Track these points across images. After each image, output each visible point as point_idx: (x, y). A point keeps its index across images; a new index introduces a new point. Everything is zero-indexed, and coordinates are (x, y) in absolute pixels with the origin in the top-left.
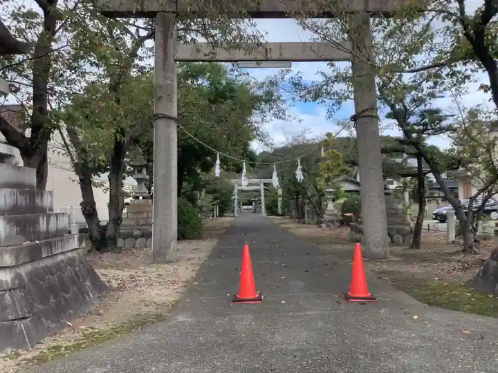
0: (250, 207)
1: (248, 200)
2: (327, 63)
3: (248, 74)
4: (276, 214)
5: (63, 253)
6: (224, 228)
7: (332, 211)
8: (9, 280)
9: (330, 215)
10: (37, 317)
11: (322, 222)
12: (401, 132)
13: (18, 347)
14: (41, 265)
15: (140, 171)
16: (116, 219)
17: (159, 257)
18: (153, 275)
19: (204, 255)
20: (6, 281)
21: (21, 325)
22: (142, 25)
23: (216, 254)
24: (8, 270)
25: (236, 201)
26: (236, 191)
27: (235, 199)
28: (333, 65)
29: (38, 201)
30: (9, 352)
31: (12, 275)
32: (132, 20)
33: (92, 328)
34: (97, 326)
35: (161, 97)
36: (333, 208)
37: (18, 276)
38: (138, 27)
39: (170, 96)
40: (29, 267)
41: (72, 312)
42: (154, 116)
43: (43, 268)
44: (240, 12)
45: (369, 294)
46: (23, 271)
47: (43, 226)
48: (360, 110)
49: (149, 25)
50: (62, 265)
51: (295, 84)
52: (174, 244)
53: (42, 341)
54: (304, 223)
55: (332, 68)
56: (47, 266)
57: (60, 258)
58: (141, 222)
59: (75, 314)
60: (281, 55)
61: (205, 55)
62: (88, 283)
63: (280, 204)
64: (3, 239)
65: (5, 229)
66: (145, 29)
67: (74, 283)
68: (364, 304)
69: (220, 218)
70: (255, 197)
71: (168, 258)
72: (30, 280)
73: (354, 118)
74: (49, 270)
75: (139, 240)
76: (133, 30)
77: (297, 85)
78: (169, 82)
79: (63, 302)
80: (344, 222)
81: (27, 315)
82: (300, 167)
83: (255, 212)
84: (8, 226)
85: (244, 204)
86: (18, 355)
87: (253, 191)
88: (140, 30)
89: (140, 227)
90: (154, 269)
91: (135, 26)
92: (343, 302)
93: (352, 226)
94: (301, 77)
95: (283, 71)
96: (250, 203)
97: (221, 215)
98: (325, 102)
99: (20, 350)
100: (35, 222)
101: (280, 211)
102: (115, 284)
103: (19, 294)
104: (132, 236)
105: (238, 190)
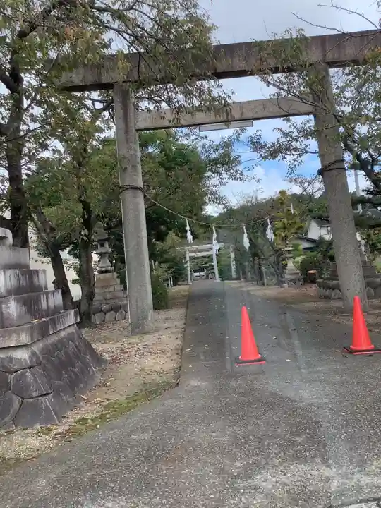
0: (202, 274)
1: (200, 267)
2: (282, 119)
3: (206, 137)
4: (230, 278)
5: (64, 329)
6: (184, 296)
7: (292, 270)
8: (27, 358)
9: (291, 274)
10: (57, 392)
11: (284, 282)
12: (369, 182)
13: (47, 423)
14: (50, 342)
15: (102, 245)
16: (89, 295)
17: (138, 328)
18: (141, 346)
19: (179, 323)
20: (25, 360)
21: (46, 401)
22: (96, 98)
23: (190, 321)
24: (24, 348)
25: (189, 268)
26: (188, 259)
27: (188, 267)
28: (288, 120)
29: (35, 280)
30: (39, 428)
31: (29, 353)
32: (86, 93)
33: (108, 400)
34: (110, 397)
35: (126, 168)
36: (293, 267)
37: (34, 354)
38: (93, 101)
39: (134, 167)
40: (41, 345)
41: (82, 385)
42: (120, 188)
43: (52, 345)
44: (205, 74)
45: (373, 346)
46: (36, 348)
47: (44, 304)
48: (327, 163)
49: (104, 97)
50: (65, 340)
51: (253, 143)
52: (151, 314)
53: (65, 415)
54: (263, 284)
55: (289, 124)
56: (53, 343)
57: (63, 334)
58: (109, 296)
59: (85, 387)
60: (242, 114)
61: (170, 121)
62: (88, 357)
63: (233, 268)
64: (15, 318)
65: (17, 309)
66: (100, 101)
67: (78, 357)
68: (370, 356)
69: (174, 287)
70: (206, 263)
71: (147, 329)
72: (43, 358)
73: (321, 172)
74: (55, 347)
75: (108, 315)
76: (88, 103)
77: (256, 144)
78: (132, 152)
79: (73, 377)
80: (309, 280)
81: (50, 391)
82: (270, 226)
83: (207, 277)
84: (18, 306)
85: (195, 272)
86: (50, 430)
87: (204, 257)
88: (95, 102)
89: (108, 302)
90: (137, 341)
91: (90, 99)
92: (349, 355)
93: (319, 283)
94: (260, 136)
95: (237, 131)
96: (201, 270)
97: (175, 284)
98: (285, 158)
99: (49, 426)
100: (38, 301)
101: (234, 274)
102: (108, 357)
103: (39, 370)
104: (101, 311)
105: (190, 257)
